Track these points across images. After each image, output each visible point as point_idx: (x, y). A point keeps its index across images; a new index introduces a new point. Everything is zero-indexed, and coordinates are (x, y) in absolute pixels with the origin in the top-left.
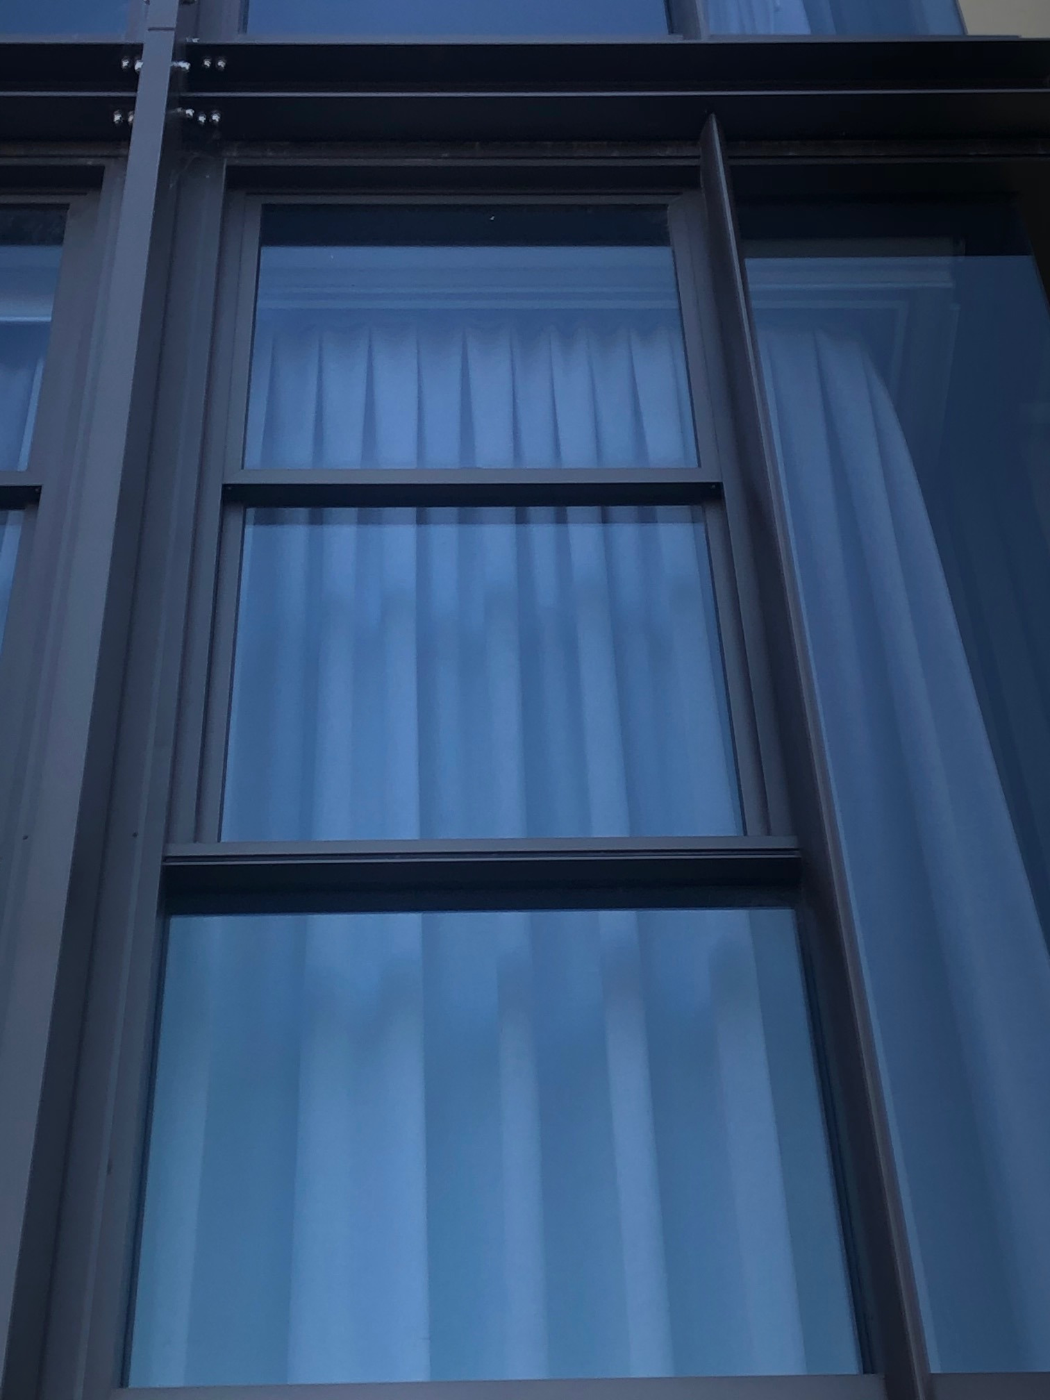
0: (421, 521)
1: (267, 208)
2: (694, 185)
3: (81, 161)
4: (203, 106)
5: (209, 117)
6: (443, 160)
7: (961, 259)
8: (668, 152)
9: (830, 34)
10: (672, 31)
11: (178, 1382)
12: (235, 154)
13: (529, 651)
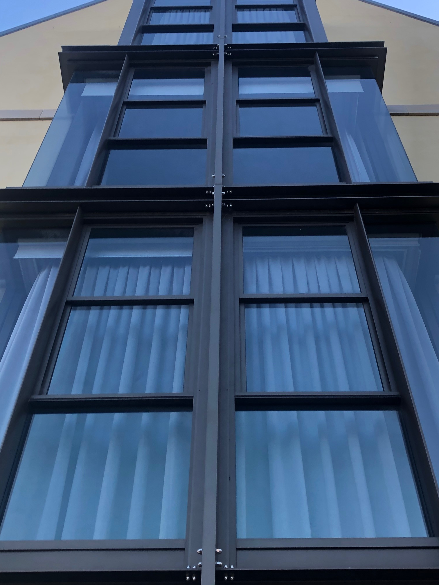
0: (286, 307)
1: (244, 228)
2: (352, 220)
3: (197, 217)
4: (227, 203)
5: (229, 205)
7: (421, 238)
8: (345, 212)
10: (341, 181)
11: (245, 537)
12: (235, 214)
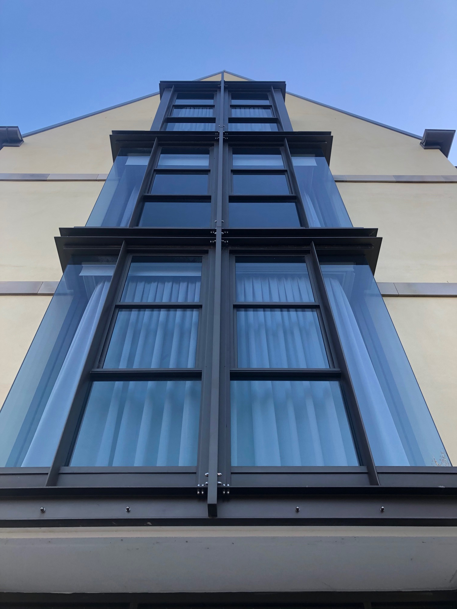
0: (264, 311)
1: (236, 257)
2: (310, 253)
3: (204, 249)
4: (225, 240)
5: (226, 242)
6: (266, 249)
7: (355, 265)
8: (305, 247)
9: (324, 227)
10: (301, 226)
11: (236, 465)
12: (230, 248)
13: (285, 333)
